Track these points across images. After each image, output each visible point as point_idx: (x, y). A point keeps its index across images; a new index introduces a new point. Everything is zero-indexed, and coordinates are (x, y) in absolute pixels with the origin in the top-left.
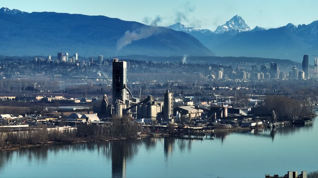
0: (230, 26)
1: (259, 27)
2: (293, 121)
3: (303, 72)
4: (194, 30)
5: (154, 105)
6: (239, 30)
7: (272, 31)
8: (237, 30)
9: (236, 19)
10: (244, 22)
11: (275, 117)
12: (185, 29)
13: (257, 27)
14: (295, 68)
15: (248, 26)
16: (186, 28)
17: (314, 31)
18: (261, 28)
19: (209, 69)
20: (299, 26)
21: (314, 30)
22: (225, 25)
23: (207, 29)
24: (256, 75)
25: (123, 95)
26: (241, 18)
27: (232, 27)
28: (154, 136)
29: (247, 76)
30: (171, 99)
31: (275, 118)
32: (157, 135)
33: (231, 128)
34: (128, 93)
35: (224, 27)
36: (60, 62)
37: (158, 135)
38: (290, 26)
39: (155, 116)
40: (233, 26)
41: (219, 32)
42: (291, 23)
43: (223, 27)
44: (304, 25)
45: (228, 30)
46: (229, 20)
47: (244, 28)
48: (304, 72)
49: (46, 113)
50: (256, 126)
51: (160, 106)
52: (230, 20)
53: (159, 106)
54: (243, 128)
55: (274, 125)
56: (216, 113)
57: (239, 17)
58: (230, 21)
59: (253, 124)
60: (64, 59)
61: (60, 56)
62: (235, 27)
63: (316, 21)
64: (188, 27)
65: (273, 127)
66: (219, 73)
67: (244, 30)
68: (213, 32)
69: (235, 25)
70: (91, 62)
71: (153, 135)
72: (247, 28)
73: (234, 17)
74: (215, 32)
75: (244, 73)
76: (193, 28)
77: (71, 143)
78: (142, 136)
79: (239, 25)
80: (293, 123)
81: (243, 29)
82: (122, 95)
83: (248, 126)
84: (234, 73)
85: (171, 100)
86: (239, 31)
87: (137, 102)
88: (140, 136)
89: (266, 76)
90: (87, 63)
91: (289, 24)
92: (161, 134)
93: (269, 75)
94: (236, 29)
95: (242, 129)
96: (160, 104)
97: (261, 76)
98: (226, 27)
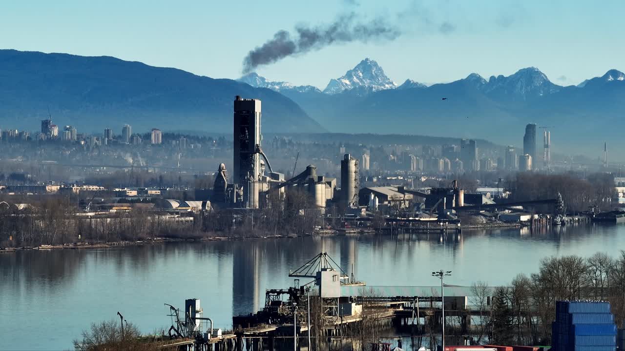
0: (355, 79)
1: (412, 82)
2: (594, 216)
3: (528, 156)
4: (285, 87)
5: (322, 183)
6: (372, 87)
7: (438, 88)
8: (369, 86)
9: (366, 66)
10: (382, 72)
11: (563, 205)
12: (268, 86)
13: (408, 82)
14: (510, 150)
15: (389, 79)
16: (268, 83)
17: (521, 89)
18: (416, 84)
19: (341, 152)
20: (492, 78)
21: (522, 87)
22: (344, 78)
23: (309, 86)
24: (436, 163)
25: (254, 166)
26: (376, 64)
27: (358, 81)
28: (346, 233)
29: (418, 164)
30: (355, 172)
31: (563, 207)
32: (353, 231)
33: (485, 222)
34: (263, 162)
35: (344, 81)
36: (47, 138)
37: (355, 231)
38: (474, 79)
39: (324, 205)
40: (361, 81)
41: (333, 91)
42: (475, 73)
43: (341, 82)
44: (501, 77)
45: (350, 87)
46: (352, 69)
47: (381, 83)
48: (530, 157)
49: (97, 204)
50: (530, 221)
51: (330, 186)
52: (354, 68)
53: (328, 186)
54: (509, 224)
55: (563, 221)
56: (445, 198)
57: (371, 62)
58: (355, 70)
59: (524, 218)
60: (55, 132)
61: (47, 126)
62: (364, 81)
63: (524, 69)
64: (272, 81)
65: (561, 224)
66: (364, 159)
67: (383, 87)
68: (322, 91)
69: (363, 78)
70: (108, 137)
71: (345, 231)
72: (388, 84)
73: (363, 61)
74: (325, 90)
75: (412, 159)
76: (282, 83)
77: (198, 240)
78: (323, 233)
79: (372, 78)
80: (594, 220)
81: (380, 85)
82: (252, 165)
83: (515, 221)
84: (393, 158)
85: (354, 174)
86: (374, 90)
87: (280, 180)
88: (320, 233)
89: (454, 164)
90: (100, 139)
91: (472, 75)
92: (361, 229)
93: (460, 163)
94: (367, 86)
95: (506, 226)
96: (331, 182)
97: (446, 164)
98: (347, 82)
